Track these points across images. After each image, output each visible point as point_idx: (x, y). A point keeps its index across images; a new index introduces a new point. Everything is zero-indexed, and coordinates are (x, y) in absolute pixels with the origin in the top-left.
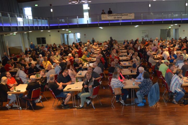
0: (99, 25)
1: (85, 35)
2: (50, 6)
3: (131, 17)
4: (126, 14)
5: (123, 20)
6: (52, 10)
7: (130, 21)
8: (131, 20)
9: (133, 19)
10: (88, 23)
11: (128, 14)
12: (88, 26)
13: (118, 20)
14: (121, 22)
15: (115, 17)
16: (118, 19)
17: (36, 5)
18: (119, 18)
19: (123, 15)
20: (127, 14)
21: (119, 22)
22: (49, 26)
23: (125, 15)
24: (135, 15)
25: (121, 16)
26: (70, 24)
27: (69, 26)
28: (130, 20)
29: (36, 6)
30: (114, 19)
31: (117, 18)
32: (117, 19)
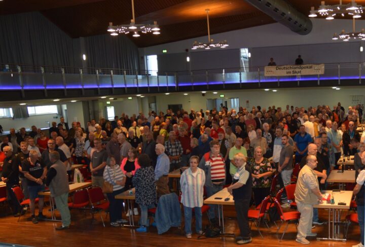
0: (259, 85)
1: (248, 102)
2: (185, 52)
3: (318, 70)
4: (308, 65)
5: (302, 76)
6: (188, 59)
7: (316, 79)
8: (319, 76)
9: (321, 76)
10: (241, 81)
11: (313, 66)
12: (241, 87)
13: (295, 77)
14: (300, 80)
15: (288, 71)
16: (295, 74)
17: (165, 51)
18: (296, 72)
19: (304, 68)
20: (311, 65)
21: (297, 80)
22: (177, 86)
23: (307, 67)
24: (325, 67)
25: (299, 70)
26: (212, 83)
27: (210, 86)
28: (316, 76)
29: (165, 53)
30: (286, 75)
31: (292, 72)
32: (292, 74)
